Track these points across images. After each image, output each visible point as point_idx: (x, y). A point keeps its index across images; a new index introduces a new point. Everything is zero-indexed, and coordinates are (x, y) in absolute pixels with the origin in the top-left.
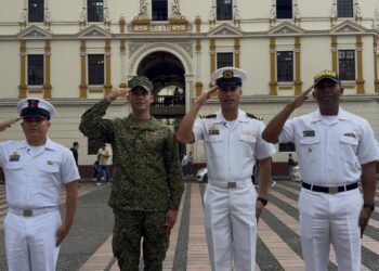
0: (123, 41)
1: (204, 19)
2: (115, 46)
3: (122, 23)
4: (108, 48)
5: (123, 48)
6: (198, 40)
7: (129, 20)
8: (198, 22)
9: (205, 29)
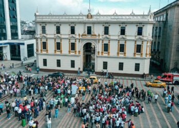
0: (79, 40)
1: (101, 35)
2: (77, 41)
3: (79, 35)
4: (76, 41)
5: (79, 42)
6: (99, 40)
7: (81, 34)
8: (99, 35)
9: (101, 37)
